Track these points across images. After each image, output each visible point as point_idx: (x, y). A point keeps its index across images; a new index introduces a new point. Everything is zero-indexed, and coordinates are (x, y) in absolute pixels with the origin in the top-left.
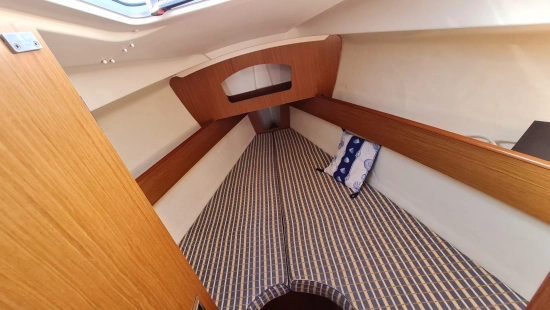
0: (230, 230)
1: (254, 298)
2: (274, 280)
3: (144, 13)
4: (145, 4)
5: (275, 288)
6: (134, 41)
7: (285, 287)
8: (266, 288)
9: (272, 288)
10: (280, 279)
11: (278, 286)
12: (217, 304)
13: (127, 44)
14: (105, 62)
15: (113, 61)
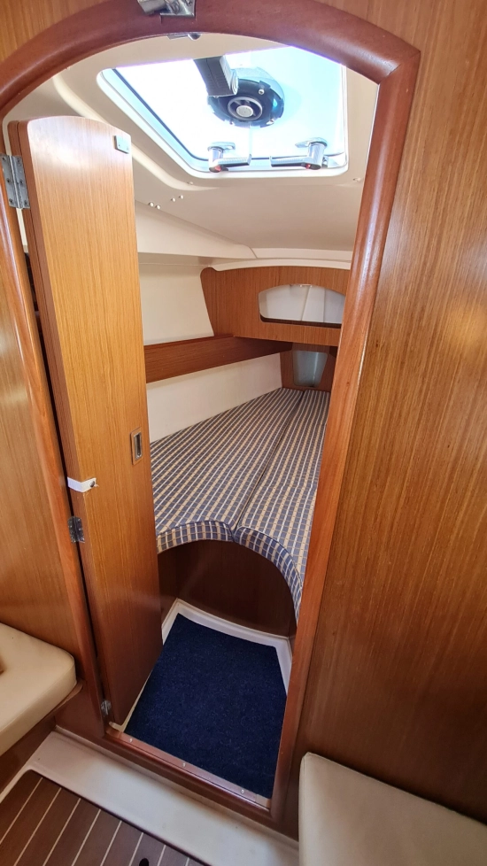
0: (196, 460)
1: (188, 521)
2: (220, 517)
3: (203, 168)
4: (207, 160)
5: (217, 524)
6: (184, 192)
7: (230, 531)
8: (207, 519)
9: (213, 522)
10: (227, 519)
11: (221, 523)
12: (155, 501)
13: (177, 192)
14: (152, 205)
15: (159, 207)
